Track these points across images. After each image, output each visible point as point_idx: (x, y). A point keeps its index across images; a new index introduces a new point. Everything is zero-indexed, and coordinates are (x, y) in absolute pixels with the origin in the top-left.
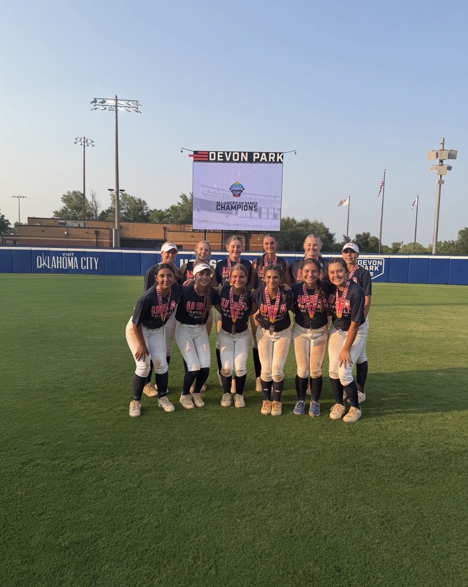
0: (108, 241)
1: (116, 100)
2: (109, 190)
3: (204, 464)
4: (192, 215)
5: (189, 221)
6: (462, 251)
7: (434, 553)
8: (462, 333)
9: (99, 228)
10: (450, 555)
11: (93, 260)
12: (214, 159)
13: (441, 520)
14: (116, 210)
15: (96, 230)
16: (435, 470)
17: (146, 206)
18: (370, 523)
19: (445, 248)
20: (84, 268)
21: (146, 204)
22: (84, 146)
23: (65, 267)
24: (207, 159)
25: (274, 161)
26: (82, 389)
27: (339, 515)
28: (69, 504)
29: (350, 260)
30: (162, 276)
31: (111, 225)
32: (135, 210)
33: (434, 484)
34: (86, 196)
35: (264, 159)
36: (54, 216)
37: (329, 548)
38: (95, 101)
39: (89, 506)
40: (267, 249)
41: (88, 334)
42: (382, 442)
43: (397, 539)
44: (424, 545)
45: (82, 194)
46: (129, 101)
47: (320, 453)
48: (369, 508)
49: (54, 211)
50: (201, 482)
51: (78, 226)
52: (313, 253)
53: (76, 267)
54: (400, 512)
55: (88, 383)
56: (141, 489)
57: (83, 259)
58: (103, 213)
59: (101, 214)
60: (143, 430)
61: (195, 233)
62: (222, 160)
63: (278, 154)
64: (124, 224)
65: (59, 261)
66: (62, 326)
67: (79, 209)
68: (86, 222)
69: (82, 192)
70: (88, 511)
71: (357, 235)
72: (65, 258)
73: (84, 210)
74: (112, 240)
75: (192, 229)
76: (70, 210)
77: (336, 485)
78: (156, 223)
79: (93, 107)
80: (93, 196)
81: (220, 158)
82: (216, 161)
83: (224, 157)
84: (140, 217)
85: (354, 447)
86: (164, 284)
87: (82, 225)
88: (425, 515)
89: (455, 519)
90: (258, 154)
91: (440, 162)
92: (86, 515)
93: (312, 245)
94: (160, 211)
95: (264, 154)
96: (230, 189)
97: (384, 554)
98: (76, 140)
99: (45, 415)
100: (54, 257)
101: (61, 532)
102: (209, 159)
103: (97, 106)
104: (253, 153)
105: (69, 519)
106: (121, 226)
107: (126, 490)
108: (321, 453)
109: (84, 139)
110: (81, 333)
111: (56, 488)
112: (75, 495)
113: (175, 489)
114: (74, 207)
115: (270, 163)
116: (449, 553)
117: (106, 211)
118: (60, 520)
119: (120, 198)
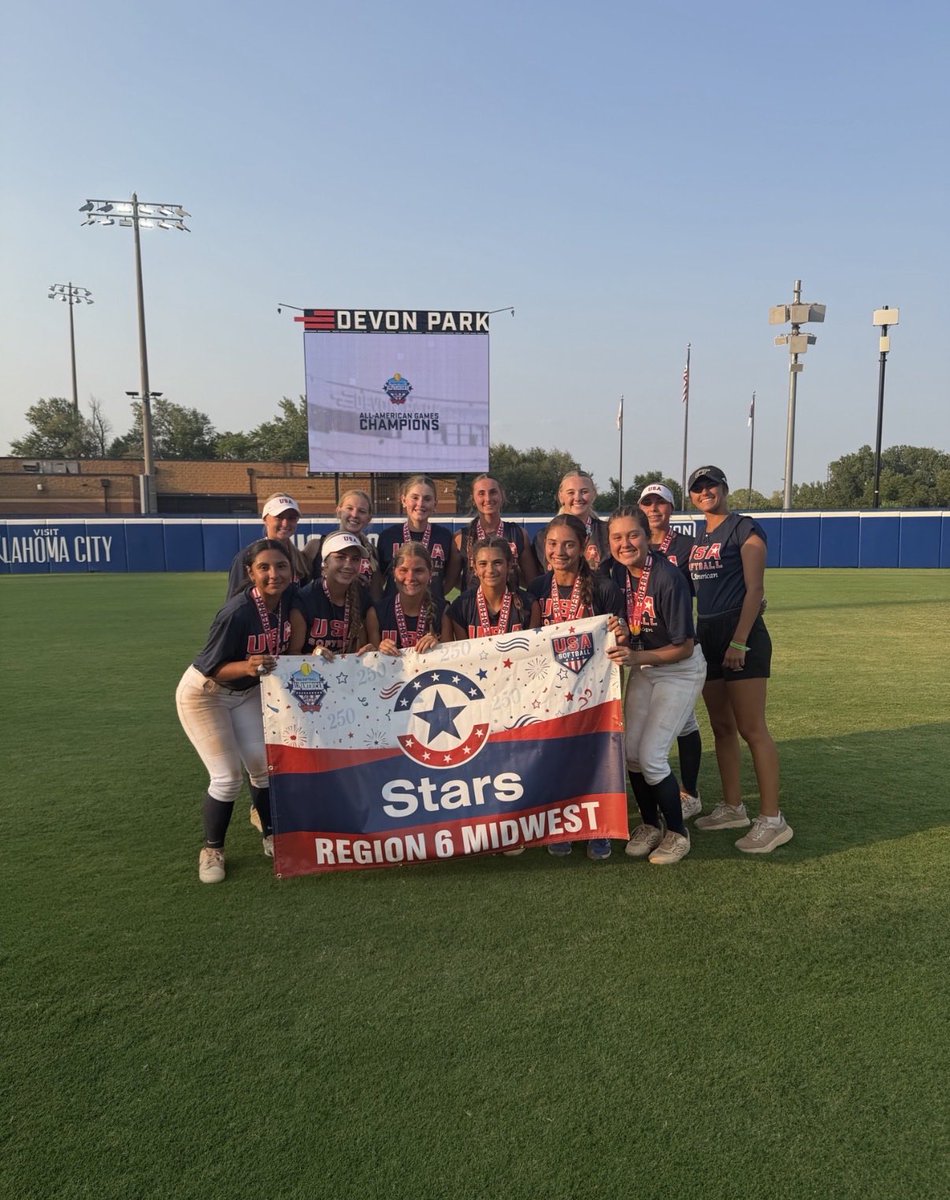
0: (131, 500)
1: (135, 204)
2: (129, 394)
3: (376, 984)
4: (306, 442)
5: (301, 455)
6: (837, 503)
7: (905, 1153)
8: (864, 662)
9: (111, 475)
10: (938, 1155)
11: (100, 542)
12: (348, 326)
13: (903, 1071)
14: (145, 437)
15: (105, 478)
16: (870, 957)
17: (209, 426)
18: (757, 1093)
19: (806, 497)
20: (81, 558)
21: (209, 423)
22: (71, 304)
23: (41, 559)
24: (333, 326)
25: (470, 329)
26: (90, 826)
27: (688, 1078)
28: (71, 1107)
29: (657, 521)
30: (265, 567)
31: (136, 469)
32: (185, 434)
33: (873, 990)
34: (80, 408)
35: (449, 325)
36: (13, 452)
37: (678, 1164)
38: (89, 206)
39: (118, 1108)
40: (483, 504)
41: (96, 702)
42: (750, 901)
43: (820, 1127)
44: (879, 1137)
45: (69, 405)
46: (163, 206)
47: (625, 938)
48: (748, 1058)
49: (12, 441)
50: (374, 1028)
51: (65, 471)
52: (581, 508)
53: (64, 559)
54: (815, 1060)
55: (103, 812)
56: (240, 1055)
57: (79, 539)
58: (117, 444)
59: (114, 446)
60: (233, 913)
61: (315, 480)
62: (364, 327)
63: (478, 315)
64: (162, 465)
65: (28, 546)
66: (38, 685)
67: (65, 436)
68: (82, 462)
69: (71, 400)
70: (117, 1122)
71: (637, 477)
72: (39, 540)
73: (76, 438)
74: (139, 499)
75: (309, 472)
76: (45, 439)
77: (670, 1010)
78: (230, 460)
79: (86, 219)
80: (95, 409)
81: (361, 323)
82: (352, 328)
83: (368, 322)
84: (197, 448)
85: (694, 919)
86: (270, 586)
87: (73, 469)
88: (868, 1063)
89: (933, 1068)
90: (438, 315)
91: (793, 328)
92: (112, 1134)
93: (577, 493)
94: (239, 435)
95: (449, 316)
96: (385, 388)
97: (801, 1167)
98: (53, 289)
99: (7, 891)
100: (15, 540)
101: (52, 1185)
102: (336, 325)
103: (93, 217)
104: (426, 313)
105: (71, 1149)
106: (156, 468)
107: (204, 1061)
108: (629, 938)
109: (70, 287)
110: (81, 700)
111: (38, 1069)
112: (85, 1084)
113: (318, 1049)
114: (55, 432)
115: (463, 332)
116: (935, 1150)
117: (124, 438)
118: (49, 1150)
119: (153, 411)
